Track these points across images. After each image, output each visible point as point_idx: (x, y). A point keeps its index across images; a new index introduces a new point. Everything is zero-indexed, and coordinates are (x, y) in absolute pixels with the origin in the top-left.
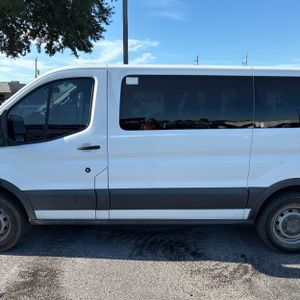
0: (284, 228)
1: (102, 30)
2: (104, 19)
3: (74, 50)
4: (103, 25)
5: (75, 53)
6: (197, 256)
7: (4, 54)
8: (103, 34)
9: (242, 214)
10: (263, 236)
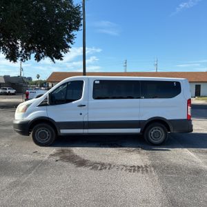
0: (153, 135)
1: (69, 47)
2: (71, 42)
3: (52, 58)
4: (69, 44)
5: (53, 60)
6: (121, 146)
7: (9, 60)
8: (70, 49)
9: (137, 131)
10: (145, 138)
